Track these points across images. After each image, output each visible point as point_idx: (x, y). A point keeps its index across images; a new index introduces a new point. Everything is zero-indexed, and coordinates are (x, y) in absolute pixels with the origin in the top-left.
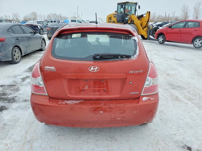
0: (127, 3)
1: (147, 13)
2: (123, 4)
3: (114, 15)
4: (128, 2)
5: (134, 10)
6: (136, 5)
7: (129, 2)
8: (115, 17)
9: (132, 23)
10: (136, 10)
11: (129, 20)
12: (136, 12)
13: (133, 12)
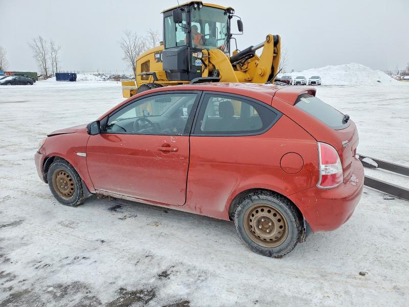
0: (196, 6)
1: (268, 42)
2: (182, 10)
3: (158, 56)
4: (199, 3)
5: (224, 36)
6: (230, 17)
7: (202, 3)
8: (159, 60)
9: (214, 77)
10: (229, 36)
11: (203, 67)
12: (232, 41)
13: (221, 43)
